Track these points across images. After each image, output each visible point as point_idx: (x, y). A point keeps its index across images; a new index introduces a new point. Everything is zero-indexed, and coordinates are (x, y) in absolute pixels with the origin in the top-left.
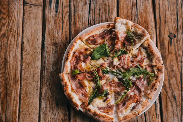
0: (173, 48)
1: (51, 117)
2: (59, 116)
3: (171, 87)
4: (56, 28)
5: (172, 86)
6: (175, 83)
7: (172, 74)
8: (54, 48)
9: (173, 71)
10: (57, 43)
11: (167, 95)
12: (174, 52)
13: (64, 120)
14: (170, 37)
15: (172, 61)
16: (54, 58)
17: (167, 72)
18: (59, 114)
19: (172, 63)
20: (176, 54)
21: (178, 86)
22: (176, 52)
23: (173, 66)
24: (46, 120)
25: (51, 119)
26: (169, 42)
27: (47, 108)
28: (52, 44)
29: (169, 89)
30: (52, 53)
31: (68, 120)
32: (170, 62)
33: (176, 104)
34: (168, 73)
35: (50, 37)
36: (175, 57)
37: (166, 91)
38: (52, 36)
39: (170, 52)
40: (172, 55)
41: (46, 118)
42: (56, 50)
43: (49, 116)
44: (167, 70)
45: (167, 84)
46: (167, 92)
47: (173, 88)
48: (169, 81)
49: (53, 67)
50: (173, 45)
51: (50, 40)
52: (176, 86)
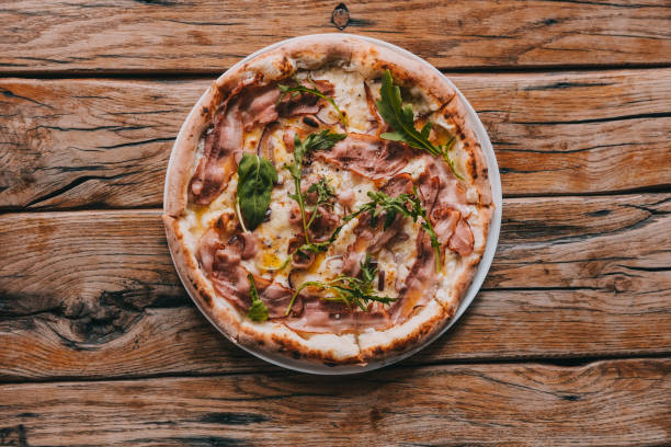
0: (382, 17)
1: (611, 414)
2: (608, 390)
3: (516, 31)
4: (321, 417)
5: (511, 28)
6: (501, 17)
7: (472, 27)
8: (388, 419)
9: (460, 23)
10: (370, 410)
11: (539, 46)
12: (398, 15)
13: (619, 372)
14: (344, 24)
15: (429, 22)
16: (425, 419)
17: (465, 41)
18: (601, 391)
19: (434, 24)
20: (402, 9)
21: (510, 10)
22: (396, 9)
23: (446, 21)
24: (621, 428)
25: (618, 412)
26: (360, 28)
27: (584, 430)
28: (375, 428)
29: (520, 38)
30: (406, 426)
31: (619, 361)
32: (431, 31)
33: (567, 19)
34: (468, 38)
35: (350, 436)
36: (414, 12)
37: (527, 50)
38: (347, 429)
39: (398, 28)
40: (406, 21)
41: (614, 430)
42: (395, 413)
43: (609, 420)
44: (459, 41)
45: (504, 46)
46: (532, 48)
47: (519, 25)
48: (494, 37)
49: (454, 419)
50: (371, 15)
51: (363, 436)
52: (510, 16)
